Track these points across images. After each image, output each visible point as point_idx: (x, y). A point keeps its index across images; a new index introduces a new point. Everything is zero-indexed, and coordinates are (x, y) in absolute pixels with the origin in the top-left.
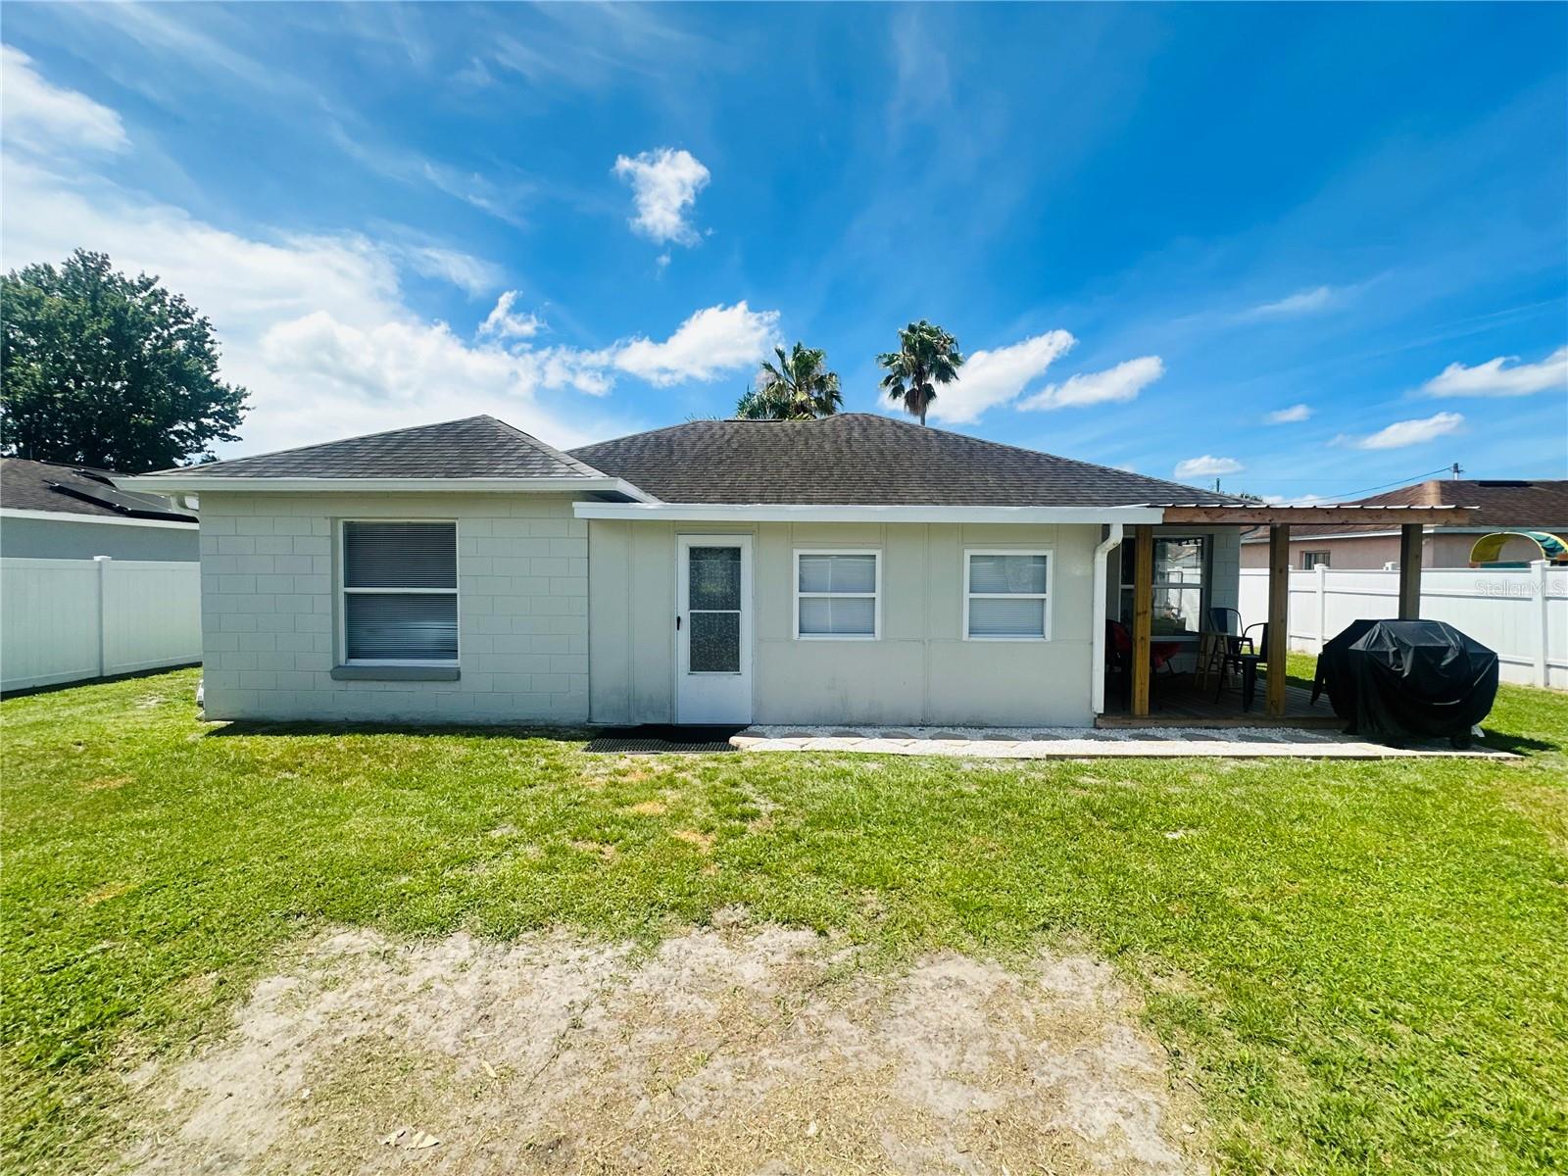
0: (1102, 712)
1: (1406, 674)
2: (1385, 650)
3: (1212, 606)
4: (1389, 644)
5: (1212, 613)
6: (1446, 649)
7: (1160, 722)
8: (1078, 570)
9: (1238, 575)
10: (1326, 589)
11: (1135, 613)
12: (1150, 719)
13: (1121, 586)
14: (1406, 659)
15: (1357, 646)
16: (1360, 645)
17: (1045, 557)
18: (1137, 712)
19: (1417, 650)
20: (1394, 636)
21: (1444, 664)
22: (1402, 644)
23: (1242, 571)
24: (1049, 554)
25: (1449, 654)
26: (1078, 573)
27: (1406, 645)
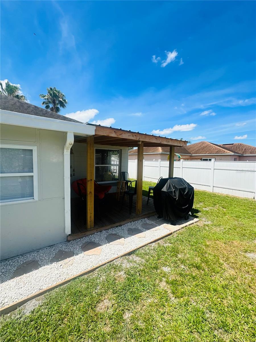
0: (70, 233)
1: (177, 199)
2: (171, 190)
3: (122, 171)
4: (172, 188)
5: (121, 173)
6: (185, 188)
7: (99, 230)
8: (54, 159)
9: (128, 162)
10: (161, 166)
11: (87, 180)
12: (94, 229)
13: (95, 165)
14: (177, 193)
15: (164, 190)
16: (164, 189)
17: (32, 150)
18: (89, 227)
19: (180, 189)
20: (173, 185)
21: (185, 193)
22: (176, 188)
23: (129, 161)
24: (35, 149)
25: (186, 190)
26: (55, 160)
27: (177, 188)
